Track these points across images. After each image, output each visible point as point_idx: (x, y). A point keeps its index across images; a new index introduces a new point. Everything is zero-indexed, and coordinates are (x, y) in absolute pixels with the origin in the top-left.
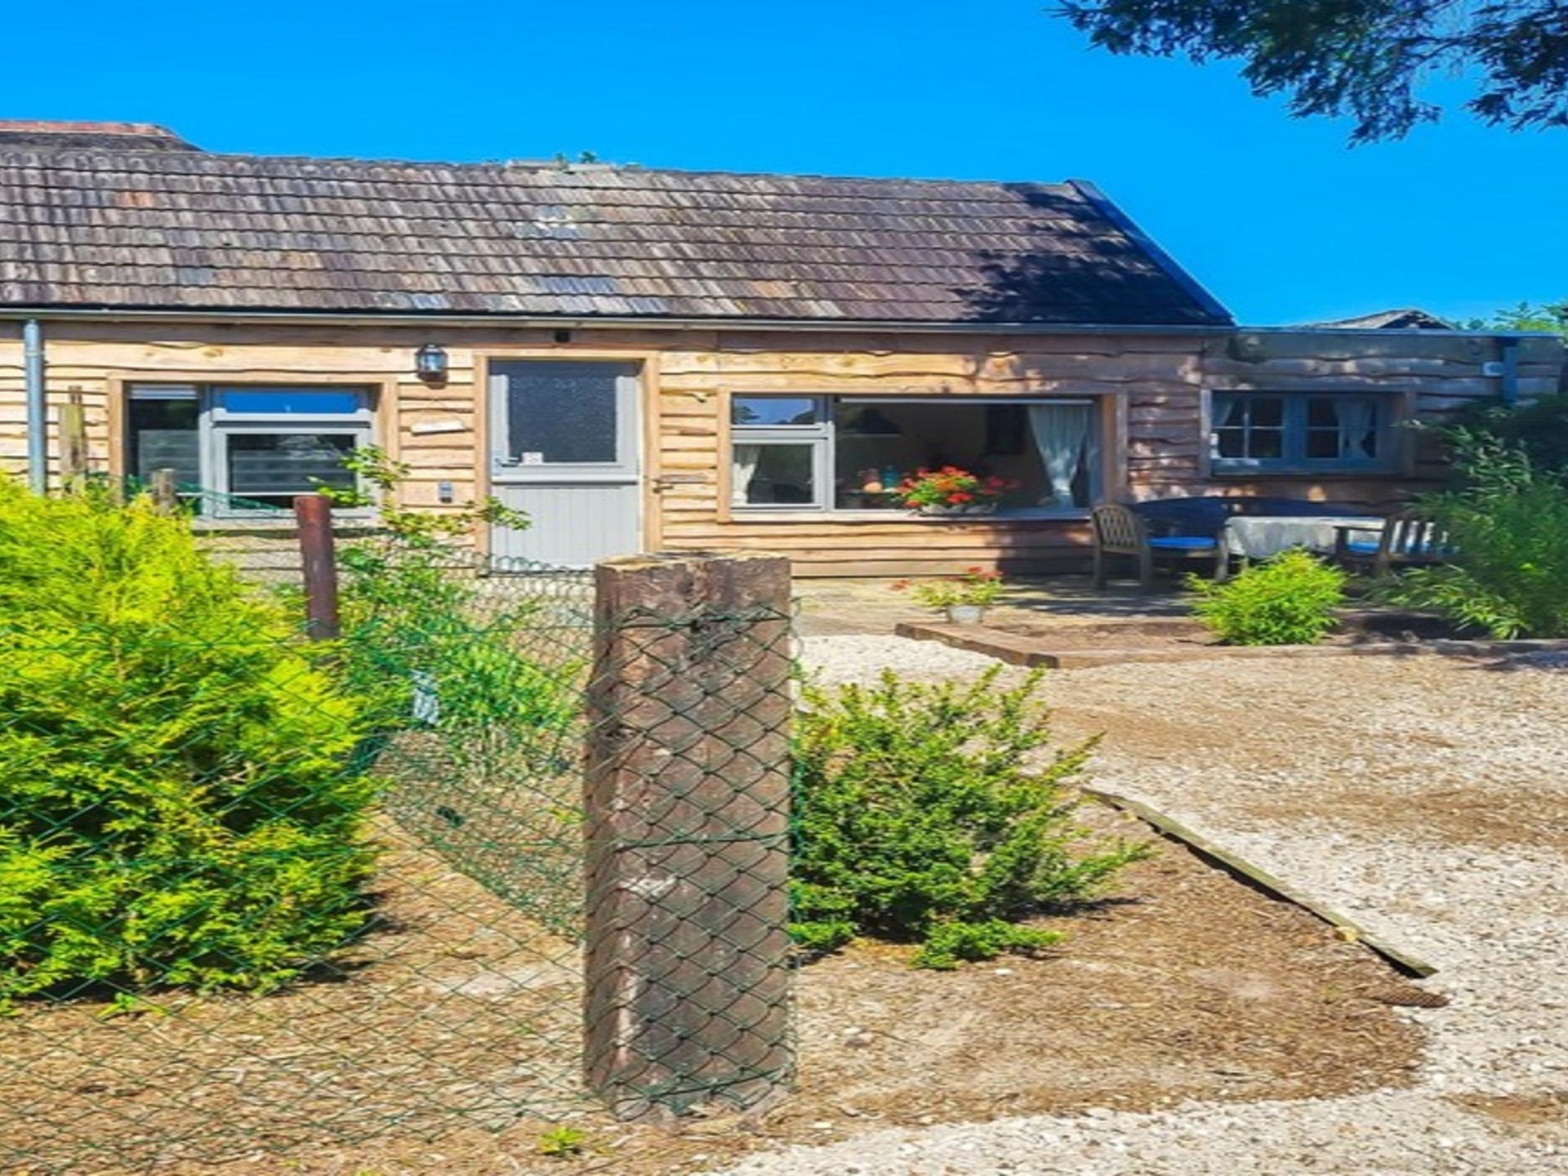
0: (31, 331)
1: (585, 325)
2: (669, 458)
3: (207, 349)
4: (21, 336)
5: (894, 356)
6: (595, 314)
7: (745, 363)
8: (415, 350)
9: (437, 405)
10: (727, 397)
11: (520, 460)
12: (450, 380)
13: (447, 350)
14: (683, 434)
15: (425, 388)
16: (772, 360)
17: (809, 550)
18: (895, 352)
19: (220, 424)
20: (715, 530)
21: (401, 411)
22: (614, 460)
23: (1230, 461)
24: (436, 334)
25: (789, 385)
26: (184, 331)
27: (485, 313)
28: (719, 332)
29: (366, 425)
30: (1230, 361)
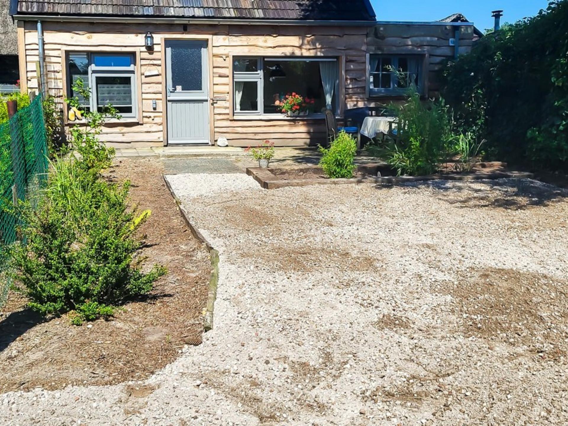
0: (39, 25)
1: (191, 22)
2: (216, 88)
3: (88, 35)
4: (36, 29)
5: (279, 37)
6: (193, 17)
7: (237, 41)
8: (144, 35)
9: (151, 62)
10: (231, 58)
11: (175, 90)
12: (155, 50)
13: (154, 35)
14: (220, 76)
15: (147, 53)
16: (244, 40)
17: (256, 133)
18: (279, 35)
19: (94, 72)
20: (228, 123)
21: (141, 65)
22: (201, 89)
23: (376, 89)
24: (151, 27)
25: (249, 51)
26: (81, 26)
27: (163, 16)
28: (229, 25)
29: (133, 72)
30: (375, 39)
